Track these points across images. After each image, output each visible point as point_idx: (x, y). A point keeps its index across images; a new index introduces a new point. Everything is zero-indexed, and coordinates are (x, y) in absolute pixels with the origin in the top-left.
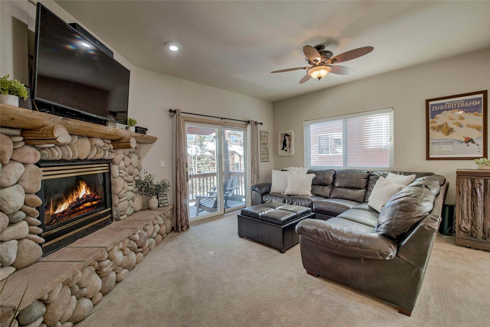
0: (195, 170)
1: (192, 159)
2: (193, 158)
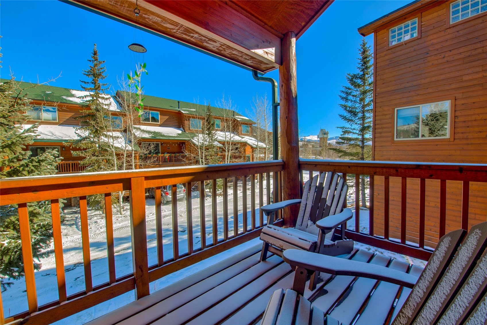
0: (203, 163)
1: (198, 149)
2: (200, 148)
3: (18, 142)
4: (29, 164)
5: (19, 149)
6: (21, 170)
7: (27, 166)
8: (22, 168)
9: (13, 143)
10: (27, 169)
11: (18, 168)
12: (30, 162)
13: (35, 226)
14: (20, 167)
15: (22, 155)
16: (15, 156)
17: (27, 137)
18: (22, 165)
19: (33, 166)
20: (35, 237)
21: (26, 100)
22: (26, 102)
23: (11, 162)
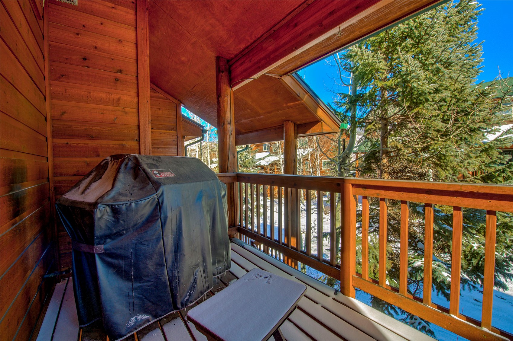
3: (495, 145)
4: (507, 169)
5: (495, 153)
6: (496, 176)
7: (504, 171)
8: (497, 174)
9: (490, 147)
10: (502, 175)
11: (493, 173)
12: (507, 168)
13: (508, 240)
14: (495, 172)
15: (500, 159)
16: (492, 160)
17: (506, 139)
18: (499, 170)
19: (511, 172)
20: (507, 252)
21: (508, 98)
22: (508, 100)
23: (486, 167)
